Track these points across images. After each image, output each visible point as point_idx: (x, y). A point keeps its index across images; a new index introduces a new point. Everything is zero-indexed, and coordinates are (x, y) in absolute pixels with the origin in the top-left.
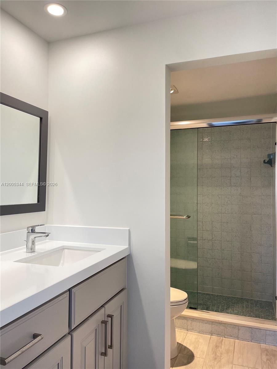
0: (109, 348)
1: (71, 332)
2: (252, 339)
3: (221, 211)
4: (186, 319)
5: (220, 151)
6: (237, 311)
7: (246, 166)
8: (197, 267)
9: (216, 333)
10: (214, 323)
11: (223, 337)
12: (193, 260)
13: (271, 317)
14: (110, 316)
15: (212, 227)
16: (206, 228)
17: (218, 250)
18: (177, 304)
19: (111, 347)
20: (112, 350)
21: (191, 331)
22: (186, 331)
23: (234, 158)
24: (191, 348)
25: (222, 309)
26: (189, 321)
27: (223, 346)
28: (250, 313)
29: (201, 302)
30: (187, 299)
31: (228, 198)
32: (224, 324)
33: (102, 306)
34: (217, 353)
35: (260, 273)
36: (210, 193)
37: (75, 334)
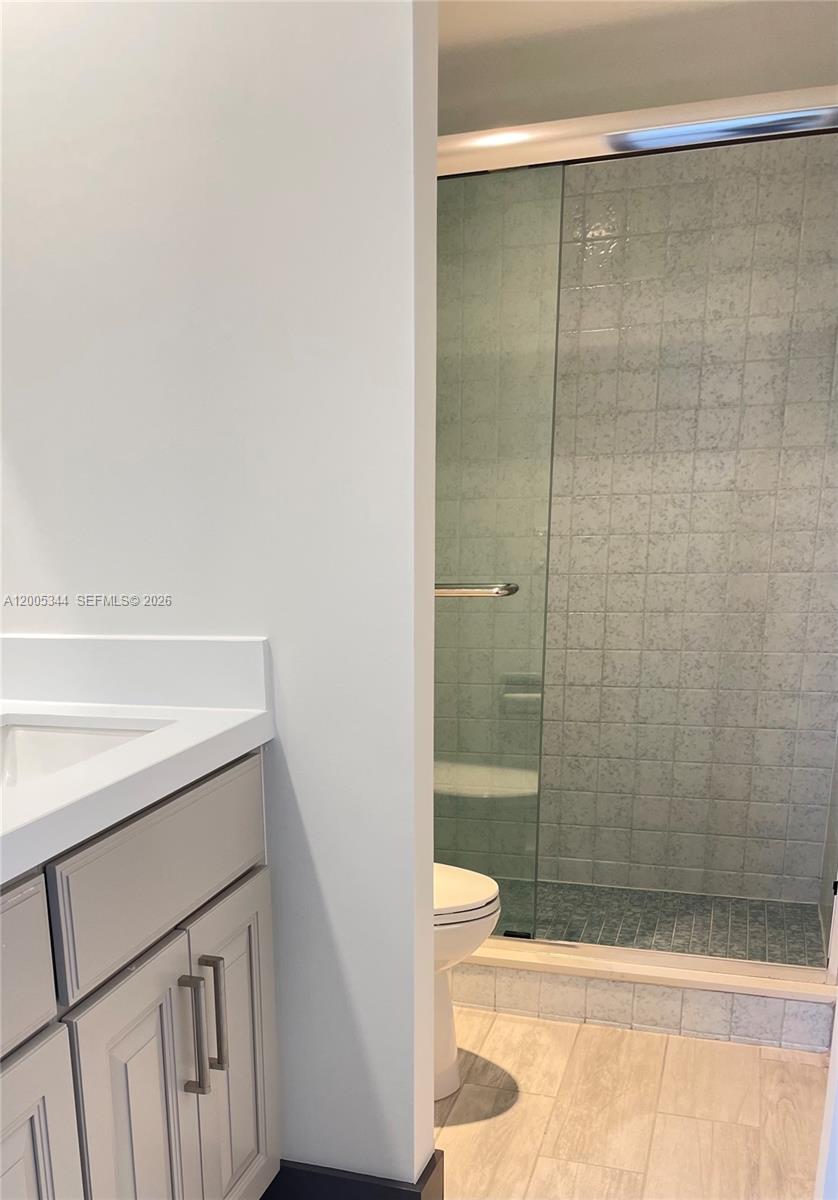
0: (211, 1067)
1: (67, 1014)
2: (731, 1031)
3: (644, 565)
4: (491, 972)
6: (681, 941)
8: (536, 791)
9: (601, 1015)
10: (592, 983)
11: (623, 1028)
12: (526, 766)
13: (809, 956)
14: (213, 962)
15: (605, 631)
16: (579, 639)
17: (625, 723)
18: (461, 918)
19: (219, 1063)
20: (224, 1072)
21: (507, 1012)
22: (491, 1013)
24: (507, 1064)
25: (628, 936)
26: (504, 978)
27: (623, 1058)
28: (731, 947)
29: (550, 914)
30: (498, 901)
31: (680, 506)
32: (630, 982)
33: (176, 928)
34: (602, 1080)
35: (782, 801)
36: (605, 486)
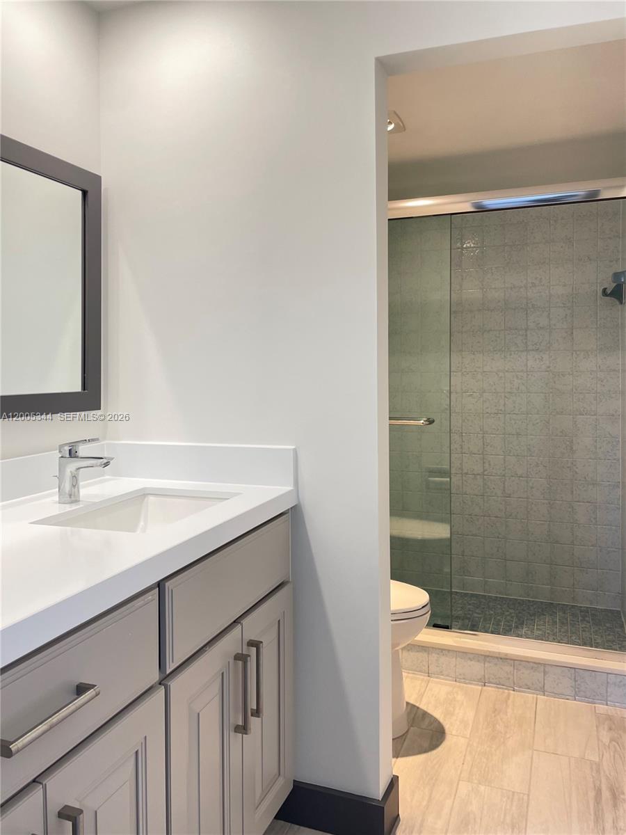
0: (252, 715)
1: (165, 679)
2: (576, 694)
3: (503, 409)
4: (425, 651)
5: (502, 269)
6: (540, 632)
7: (563, 304)
8: (449, 536)
9: (494, 681)
10: (488, 659)
11: (508, 690)
12: (441, 521)
13: (619, 644)
14: (256, 644)
15: (484, 444)
16: (469, 448)
17: (498, 497)
18: (406, 616)
19: (257, 713)
20: (260, 719)
21: (437, 678)
22: (425, 678)
23: (534, 285)
24: (438, 714)
25: (508, 628)
26: (434, 655)
27: (509, 710)
28: (571, 637)
29: (460, 612)
30: (429, 605)
31: (521, 379)
32: (511, 660)
33: (234, 622)
34: (497, 726)
35: (592, 546)
36: (479, 368)
37: (174, 684)
